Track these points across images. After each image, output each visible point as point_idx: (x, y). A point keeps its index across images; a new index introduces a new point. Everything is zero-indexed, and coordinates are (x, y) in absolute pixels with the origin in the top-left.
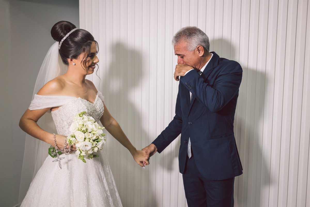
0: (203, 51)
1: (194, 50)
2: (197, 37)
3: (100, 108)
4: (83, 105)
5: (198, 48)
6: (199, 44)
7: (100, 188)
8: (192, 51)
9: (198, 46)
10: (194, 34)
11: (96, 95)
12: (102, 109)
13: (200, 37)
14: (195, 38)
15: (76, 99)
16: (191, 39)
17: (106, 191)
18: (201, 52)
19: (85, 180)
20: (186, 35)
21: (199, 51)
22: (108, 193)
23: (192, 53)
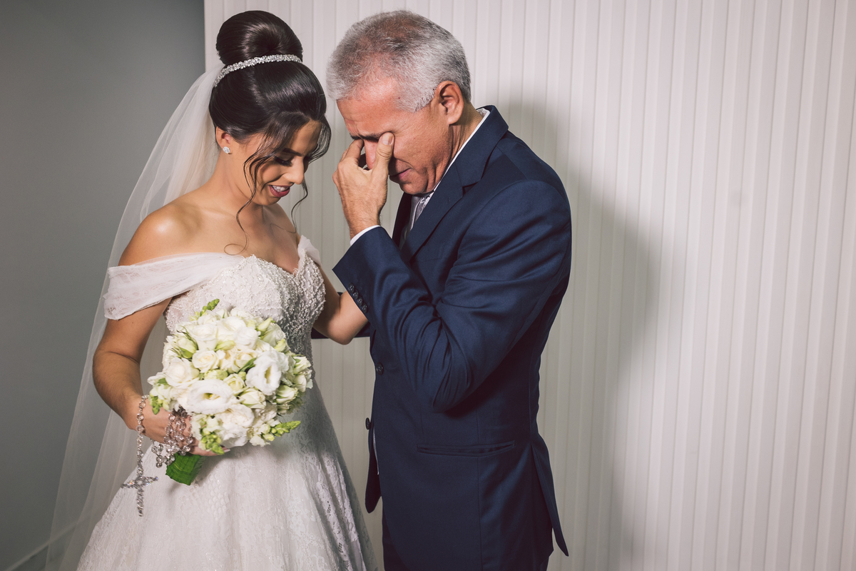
0: (458, 102)
1: (426, 106)
2: (430, 51)
3: (314, 291)
4: (267, 280)
5: (443, 91)
6: (440, 77)
7: (324, 541)
8: (422, 108)
9: (441, 87)
10: (416, 42)
11: (295, 246)
12: (320, 292)
13: (439, 47)
14: (422, 55)
15: (243, 261)
16: (410, 65)
17: (336, 549)
18: (453, 107)
19: (279, 516)
20: (385, 50)
21: (443, 104)
22: (342, 554)
23: (420, 116)
